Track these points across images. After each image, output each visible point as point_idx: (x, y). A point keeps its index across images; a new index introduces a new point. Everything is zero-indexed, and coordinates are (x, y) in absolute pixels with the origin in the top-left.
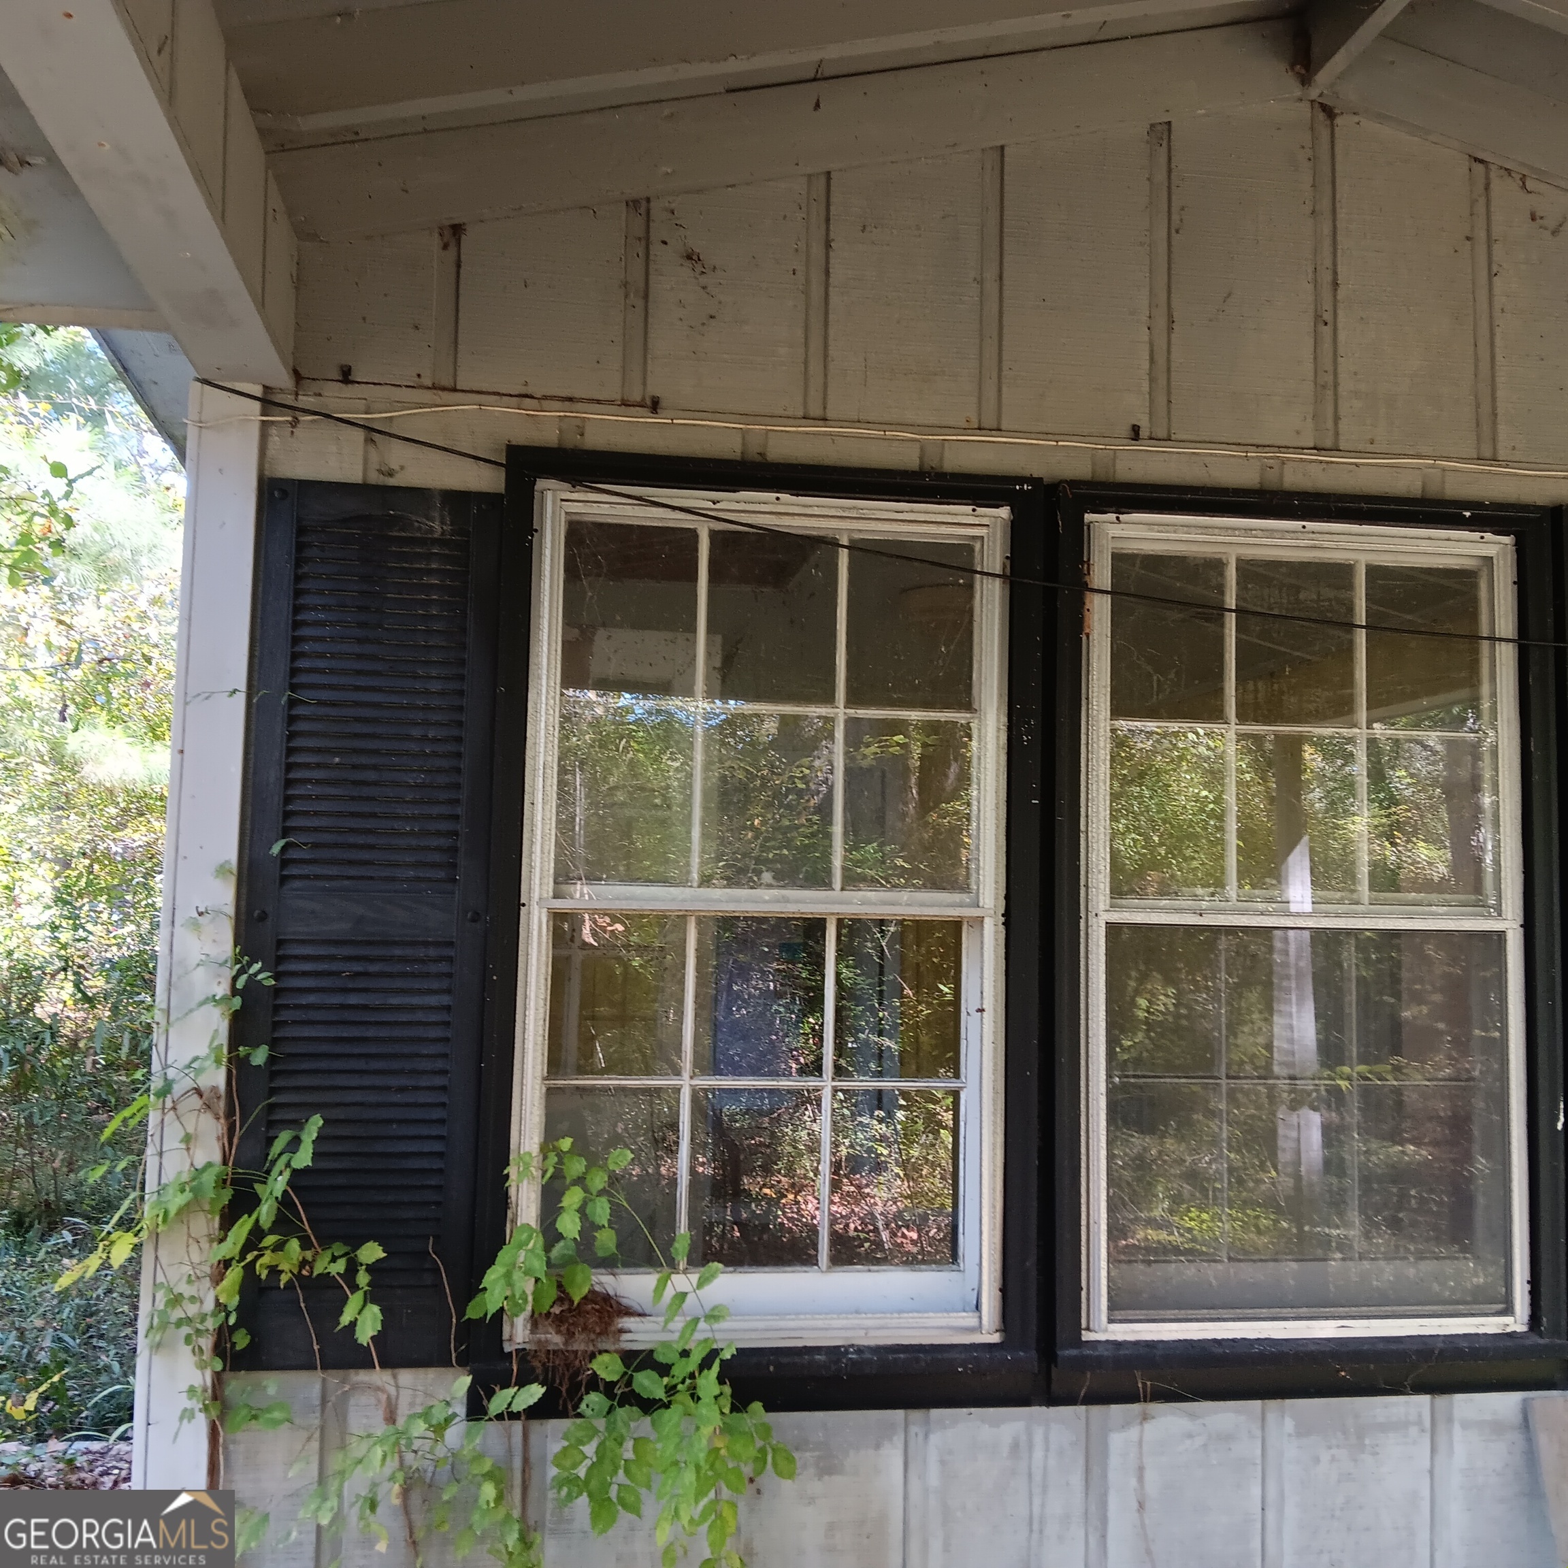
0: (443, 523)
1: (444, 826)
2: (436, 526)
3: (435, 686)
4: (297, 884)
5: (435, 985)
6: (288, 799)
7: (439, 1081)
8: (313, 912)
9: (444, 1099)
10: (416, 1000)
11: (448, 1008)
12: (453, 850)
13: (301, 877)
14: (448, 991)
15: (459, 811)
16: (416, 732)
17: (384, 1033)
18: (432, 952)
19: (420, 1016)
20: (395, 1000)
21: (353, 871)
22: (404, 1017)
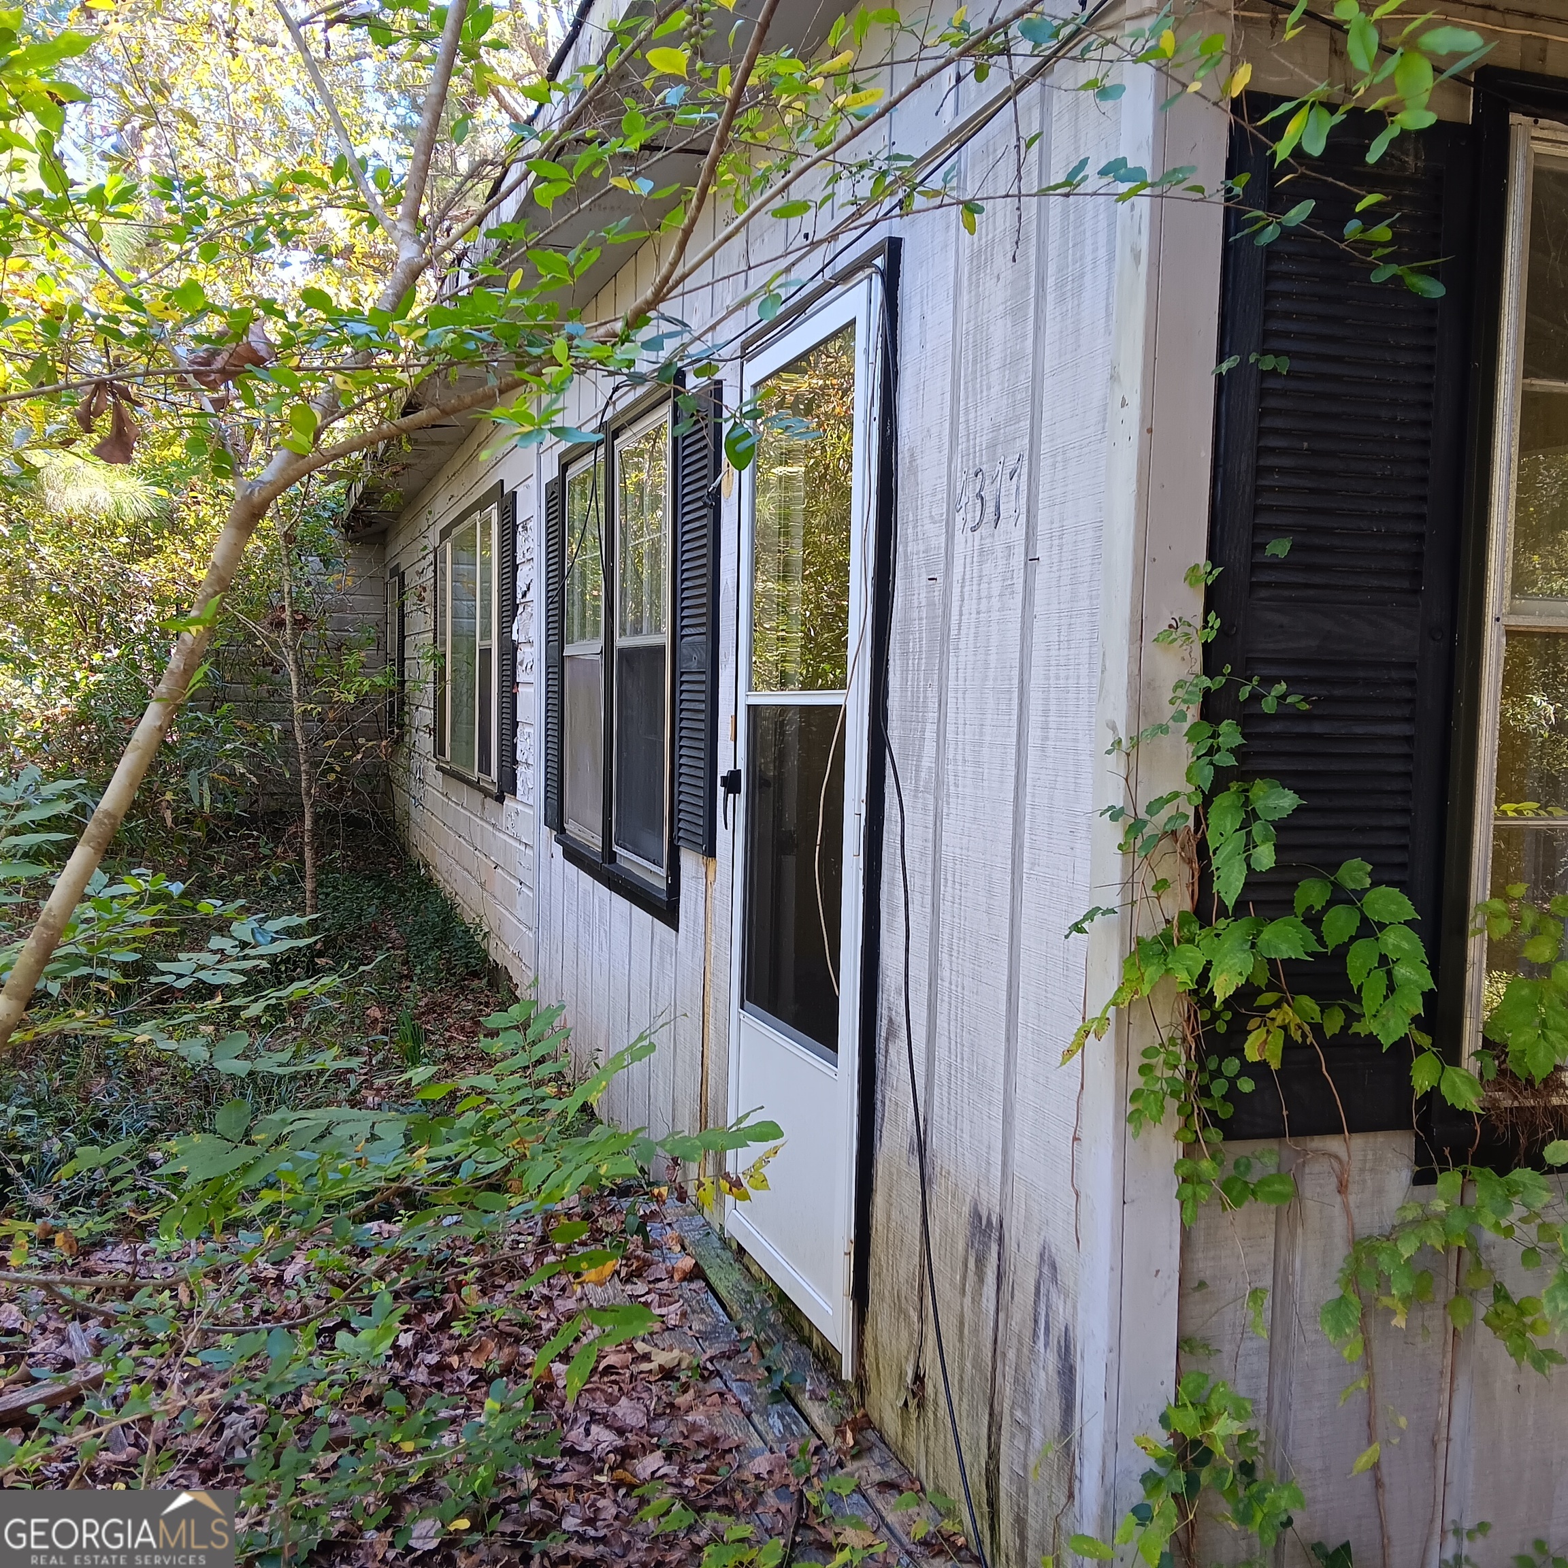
0: (1417, 157)
1: (1411, 527)
2: (1410, 160)
3: (1405, 359)
4: (1264, 593)
5: (1398, 712)
6: (1258, 491)
7: (1400, 821)
8: (1281, 626)
9: (1404, 840)
10: (1379, 729)
11: (1408, 739)
12: (1419, 555)
13: (1268, 585)
14: (1408, 720)
15: (1425, 509)
16: (1385, 414)
17: (1347, 766)
18: (1395, 674)
19: (1381, 748)
20: (1359, 730)
21: (1317, 579)
22: (1366, 749)
